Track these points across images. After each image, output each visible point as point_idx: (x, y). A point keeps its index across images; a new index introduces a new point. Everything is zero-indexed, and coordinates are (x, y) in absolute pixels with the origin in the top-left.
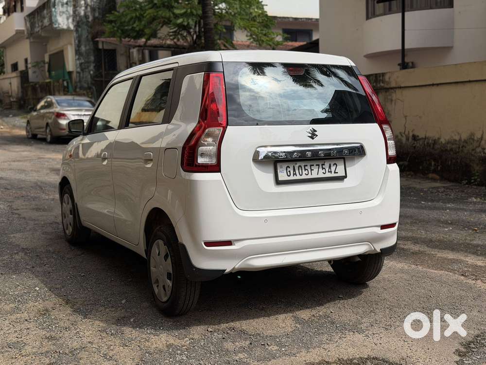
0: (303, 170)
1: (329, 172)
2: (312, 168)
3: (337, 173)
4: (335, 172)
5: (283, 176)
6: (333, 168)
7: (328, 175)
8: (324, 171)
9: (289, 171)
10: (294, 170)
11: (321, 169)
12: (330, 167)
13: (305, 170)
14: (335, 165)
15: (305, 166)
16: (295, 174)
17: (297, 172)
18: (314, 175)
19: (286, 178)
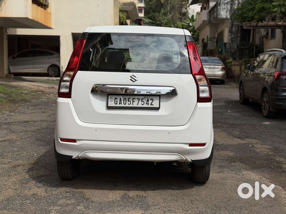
0: (127, 101)
1: (146, 104)
2: (134, 100)
3: (153, 105)
4: (151, 105)
5: (112, 104)
6: (150, 102)
7: (145, 106)
8: (143, 103)
9: (117, 101)
10: (120, 101)
11: (140, 102)
12: (148, 101)
13: (129, 101)
14: (152, 100)
15: (129, 99)
16: (120, 103)
17: (122, 102)
18: (135, 105)
19: (114, 105)
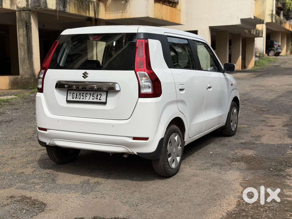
0: (81, 96)
1: (96, 98)
2: (87, 95)
3: (101, 100)
4: (100, 99)
5: (70, 98)
6: (99, 97)
7: (95, 100)
8: (93, 98)
9: (74, 96)
10: (77, 96)
11: (91, 97)
12: (97, 96)
13: (83, 96)
14: (101, 95)
15: (83, 94)
16: (76, 98)
17: (78, 96)
18: (87, 99)
19: (72, 99)
